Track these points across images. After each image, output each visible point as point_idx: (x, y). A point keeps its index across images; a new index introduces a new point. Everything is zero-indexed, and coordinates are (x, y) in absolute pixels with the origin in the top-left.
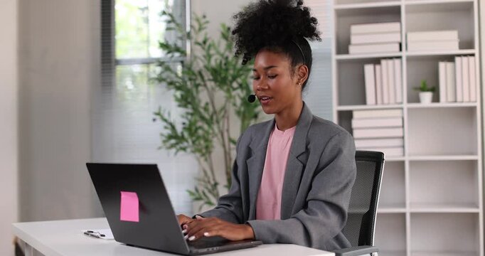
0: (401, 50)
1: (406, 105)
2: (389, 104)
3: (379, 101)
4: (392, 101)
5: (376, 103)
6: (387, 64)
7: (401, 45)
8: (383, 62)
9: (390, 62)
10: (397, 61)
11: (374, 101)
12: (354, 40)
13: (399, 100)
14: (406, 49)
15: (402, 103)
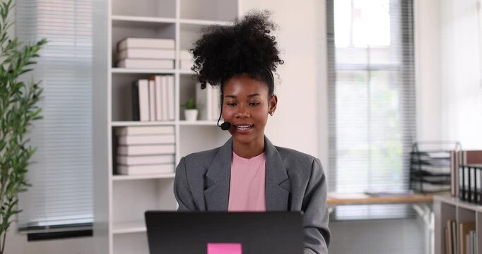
0: (174, 67)
1: (178, 123)
2: (162, 120)
3: (153, 118)
4: (165, 118)
5: (150, 120)
6: (161, 81)
7: (174, 61)
8: (158, 78)
9: (164, 78)
10: (170, 78)
11: (147, 118)
12: (131, 53)
13: (172, 117)
14: (180, 67)
15: (174, 120)
